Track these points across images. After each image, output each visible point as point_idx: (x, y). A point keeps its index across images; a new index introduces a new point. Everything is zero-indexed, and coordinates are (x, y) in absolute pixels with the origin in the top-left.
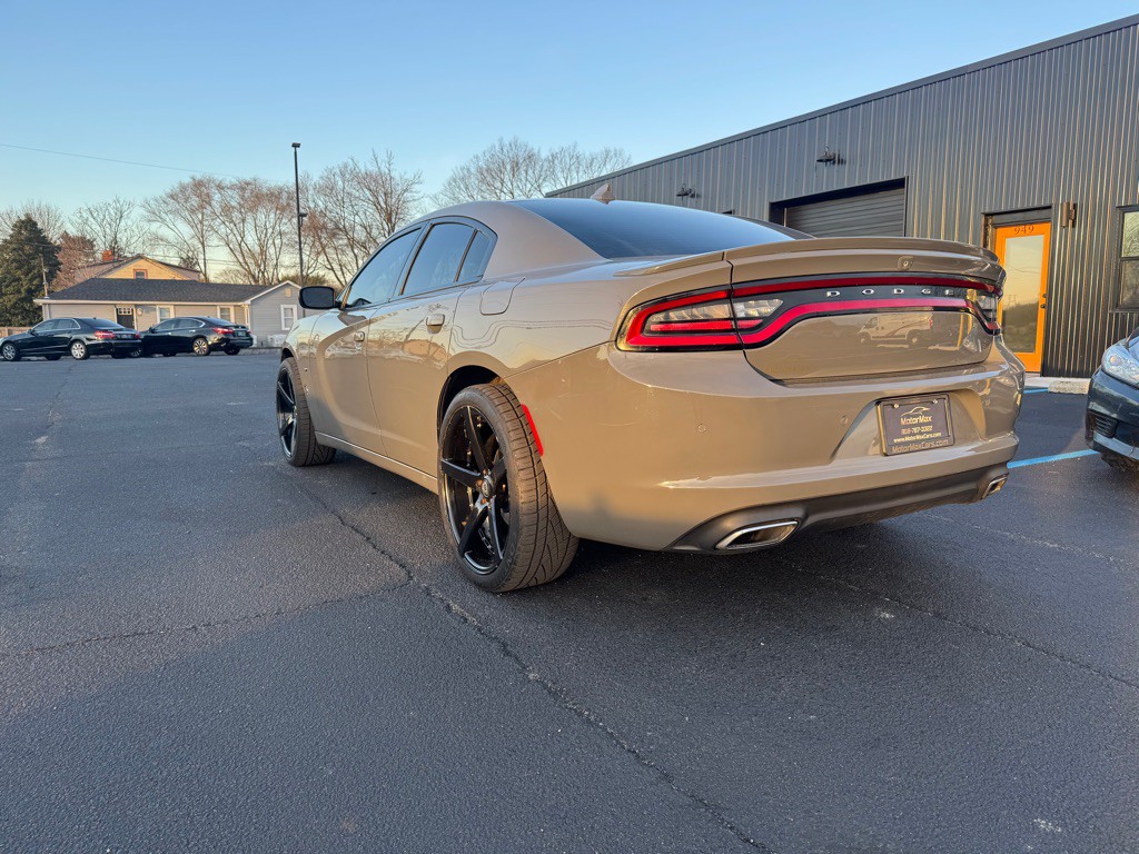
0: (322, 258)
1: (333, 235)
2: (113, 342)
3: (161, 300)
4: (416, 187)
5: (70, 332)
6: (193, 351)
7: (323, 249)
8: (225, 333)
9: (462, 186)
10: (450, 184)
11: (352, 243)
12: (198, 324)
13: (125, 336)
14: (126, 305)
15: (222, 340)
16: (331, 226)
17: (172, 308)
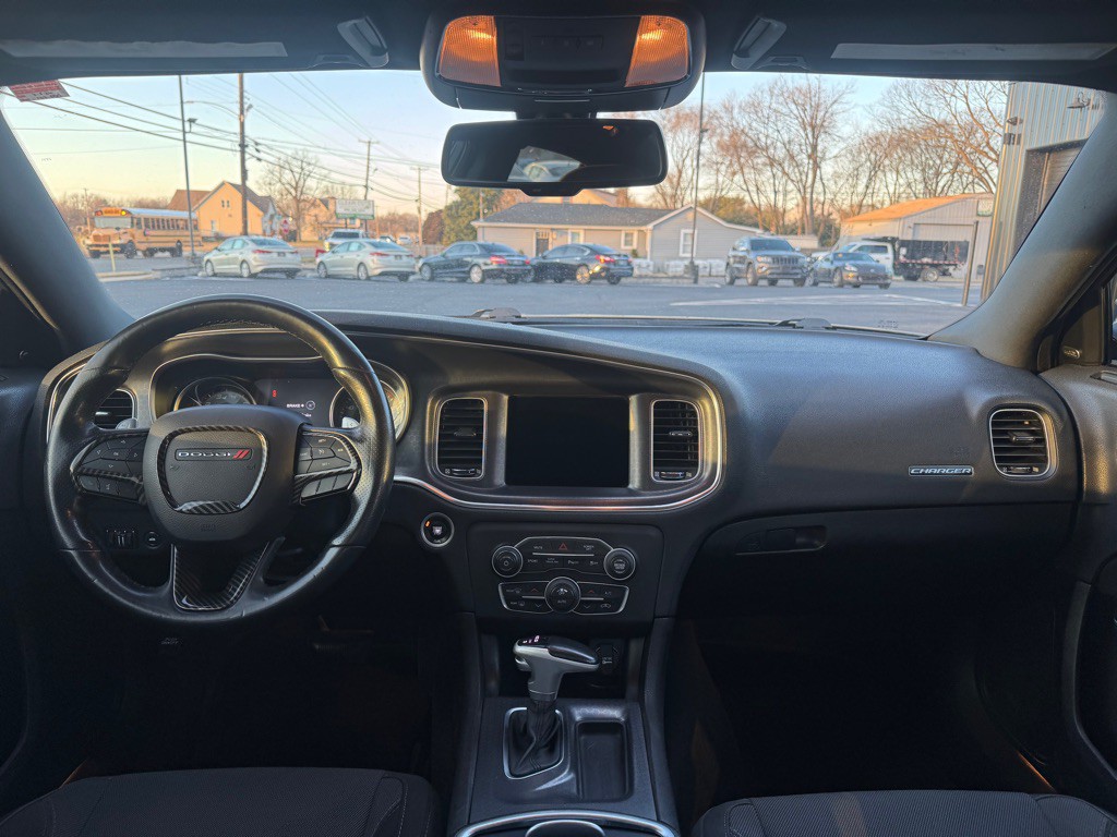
0: (738, 178)
1: (752, 154)
2: (506, 268)
3: (572, 225)
4: (847, 98)
5: (471, 256)
6: (574, 279)
7: (742, 168)
8: (607, 262)
9: (903, 94)
10: (889, 92)
11: (772, 162)
12: (584, 251)
13: (516, 263)
14: (543, 230)
15: (604, 269)
16: (751, 144)
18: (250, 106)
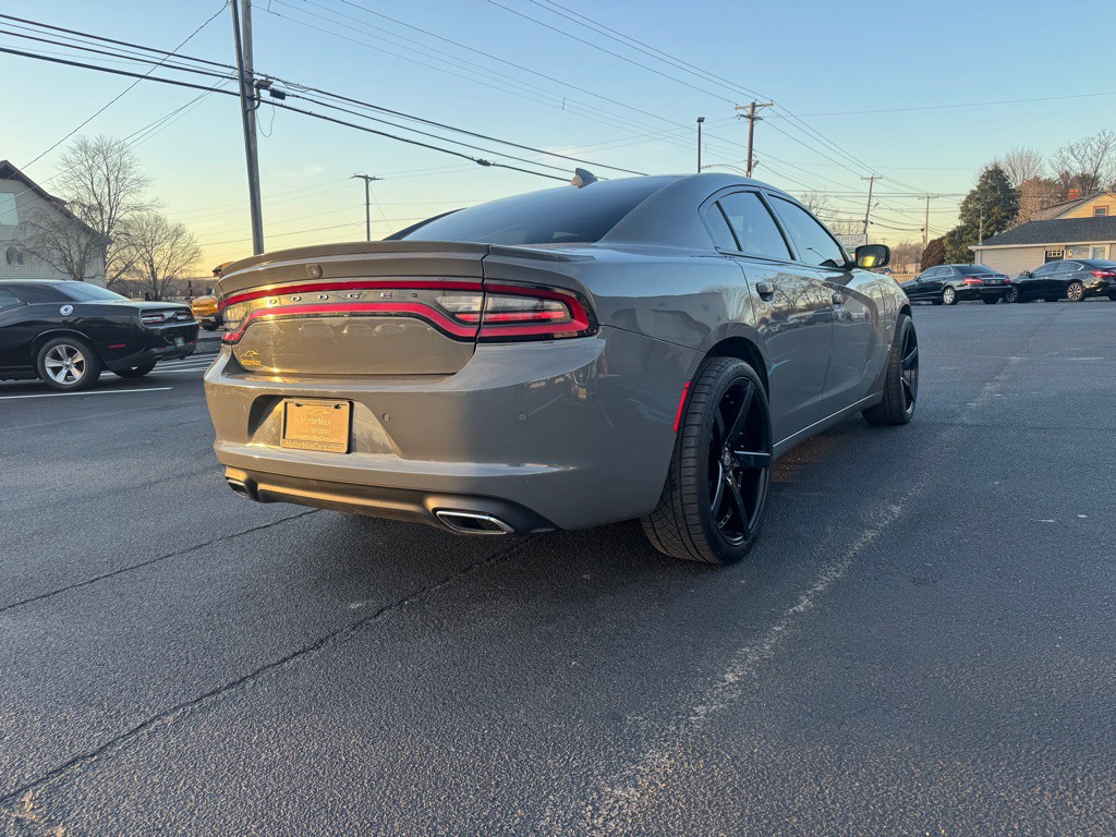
2: (982, 288)
3: (1096, 240)
5: (945, 279)
6: (1066, 297)
8: (1104, 277)
12: (1077, 267)
13: (994, 282)
14: (1054, 247)
15: (1100, 284)
17: (1107, 248)
18: (757, 162)
